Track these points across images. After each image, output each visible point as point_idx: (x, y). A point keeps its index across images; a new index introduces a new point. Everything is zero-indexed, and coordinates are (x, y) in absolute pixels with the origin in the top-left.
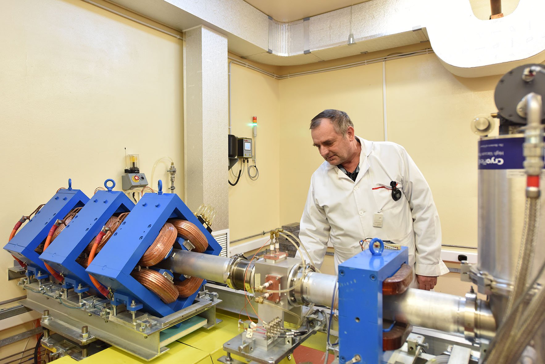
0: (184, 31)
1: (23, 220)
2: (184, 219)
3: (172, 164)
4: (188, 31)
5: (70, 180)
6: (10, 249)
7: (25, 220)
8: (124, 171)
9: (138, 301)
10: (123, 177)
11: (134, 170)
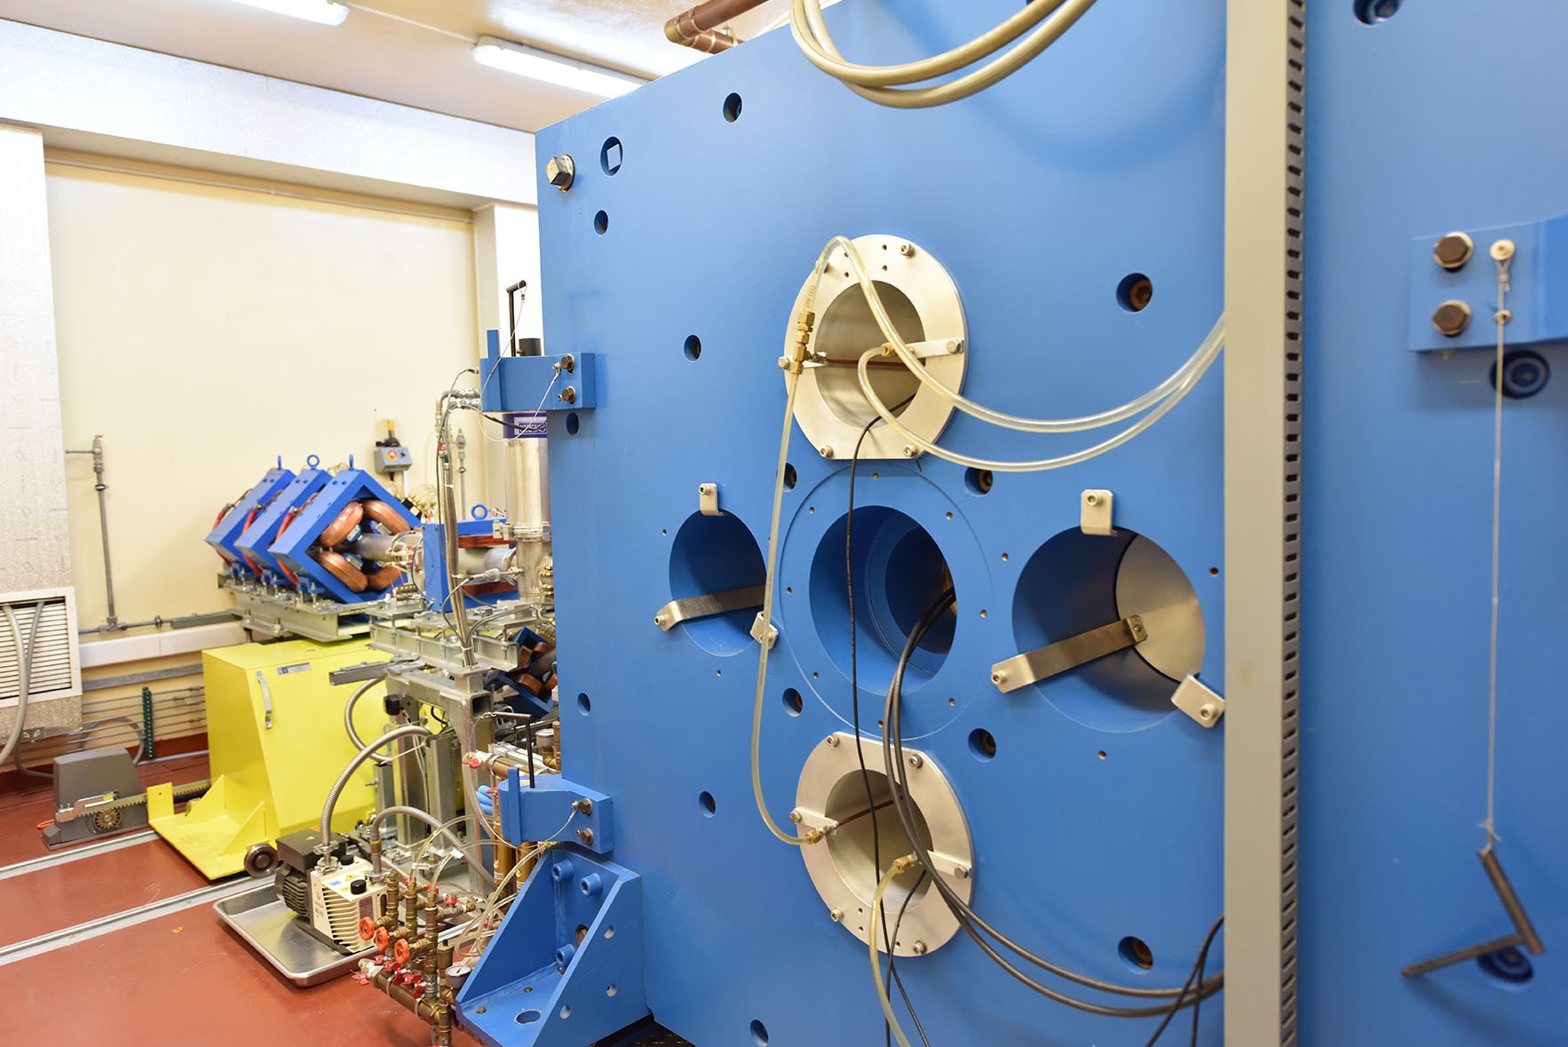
0: (475, 210)
1: (228, 508)
2: (375, 498)
3: (460, 431)
4: (480, 211)
5: (279, 457)
6: (211, 540)
7: (229, 508)
8: (375, 444)
9: (319, 584)
10: (375, 453)
11: (391, 443)
